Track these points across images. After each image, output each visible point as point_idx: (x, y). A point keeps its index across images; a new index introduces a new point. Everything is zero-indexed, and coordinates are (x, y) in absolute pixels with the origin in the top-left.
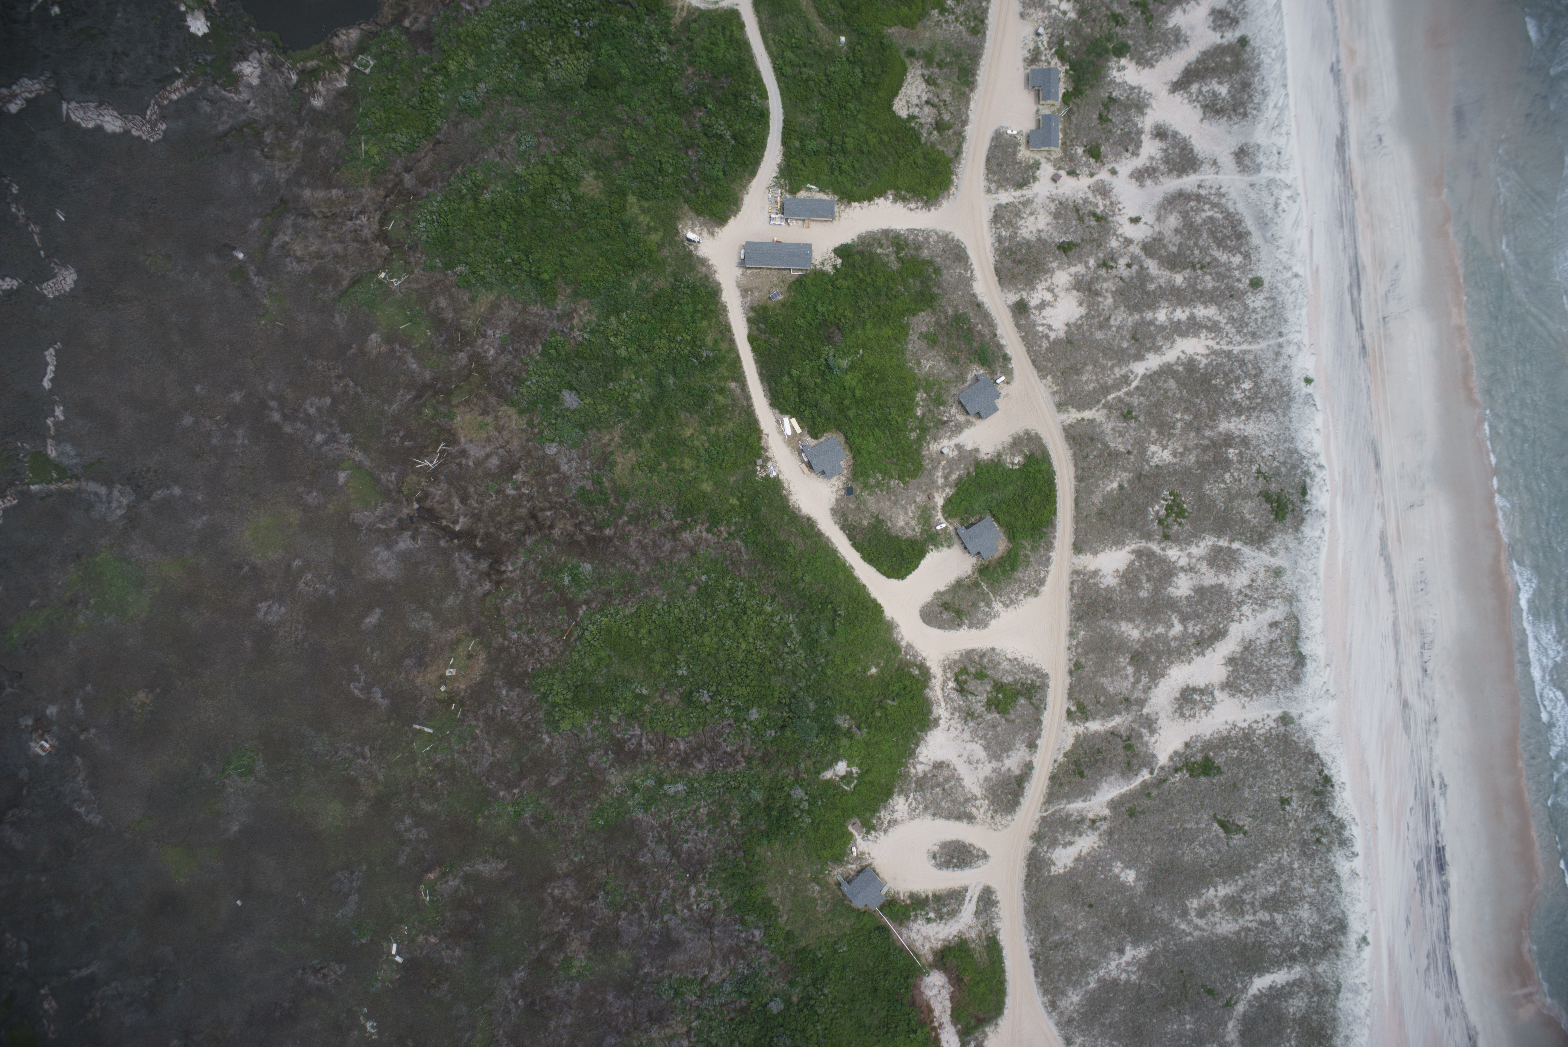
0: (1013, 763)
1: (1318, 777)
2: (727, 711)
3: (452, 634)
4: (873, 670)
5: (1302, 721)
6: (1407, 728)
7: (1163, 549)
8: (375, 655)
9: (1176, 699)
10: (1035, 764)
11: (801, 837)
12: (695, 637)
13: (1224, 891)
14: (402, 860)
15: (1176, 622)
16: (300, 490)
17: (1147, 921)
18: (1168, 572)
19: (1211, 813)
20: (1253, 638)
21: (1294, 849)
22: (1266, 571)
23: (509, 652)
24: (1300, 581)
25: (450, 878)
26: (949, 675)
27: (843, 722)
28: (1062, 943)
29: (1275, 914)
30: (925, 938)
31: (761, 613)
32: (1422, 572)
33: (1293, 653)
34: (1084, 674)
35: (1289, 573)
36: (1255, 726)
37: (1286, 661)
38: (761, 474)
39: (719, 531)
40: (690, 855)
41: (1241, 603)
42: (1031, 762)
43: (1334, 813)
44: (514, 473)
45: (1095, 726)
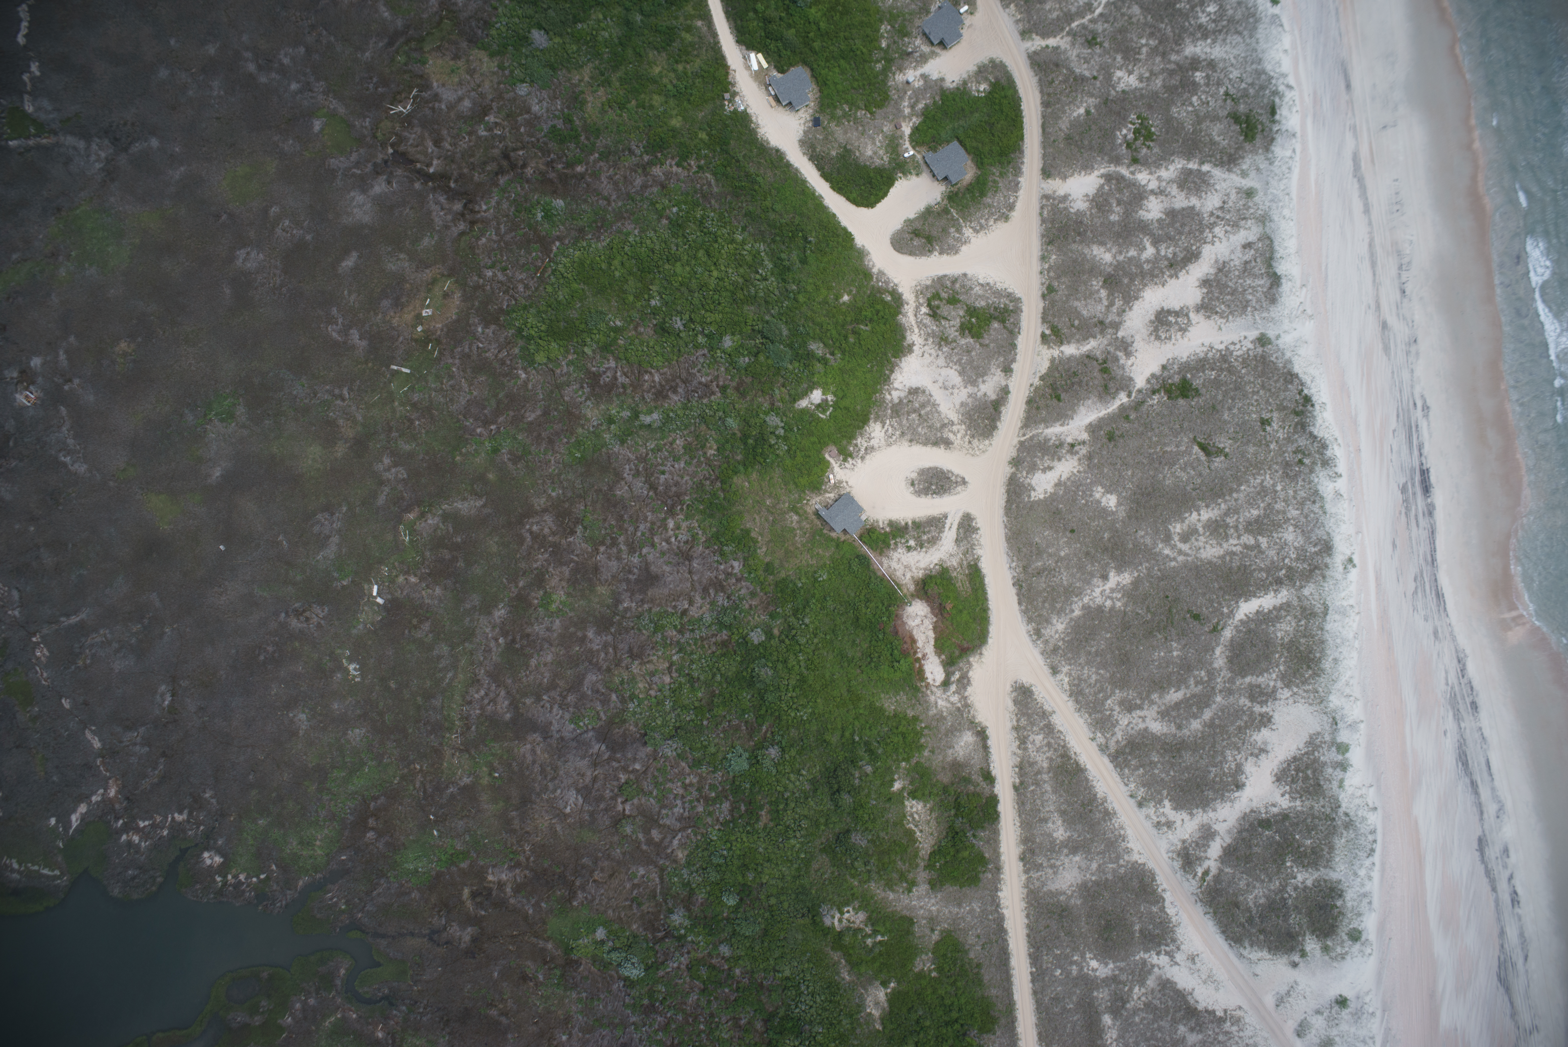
0: (988, 388)
1: (1298, 397)
2: (701, 339)
3: (428, 274)
4: (846, 298)
5: (1280, 342)
6: (1386, 349)
7: (1133, 173)
8: (353, 297)
9: (1151, 322)
10: (1011, 389)
11: (778, 466)
12: (667, 266)
13: (1207, 514)
14: (381, 500)
15: (1148, 245)
16: (276, 138)
17: (1131, 546)
18: (1139, 195)
19: (1191, 436)
20: (1227, 259)
21: (1277, 471)
22: (1238, 193)
23: (484, 290)
24: (1272, 201)
25: (429, 516)
26: (921, 301)
27: (816, 348)
28: (1044, 570)
29: (1260, 538)
30: (906, 567)
31: (733, 241)
32: (1397, 193)
33: (1268, 273)
34: (1057, 298)
35: (1261, 194)
36: (1232, 348)
37: (1261, 282)
38: (729, 108)
39: (689, 165)
40: (667, 487)
41: (1213, 225)
42: (1007, 386)
43: (1316, 433)
44: (486, 115)
45: (1070, 350)
